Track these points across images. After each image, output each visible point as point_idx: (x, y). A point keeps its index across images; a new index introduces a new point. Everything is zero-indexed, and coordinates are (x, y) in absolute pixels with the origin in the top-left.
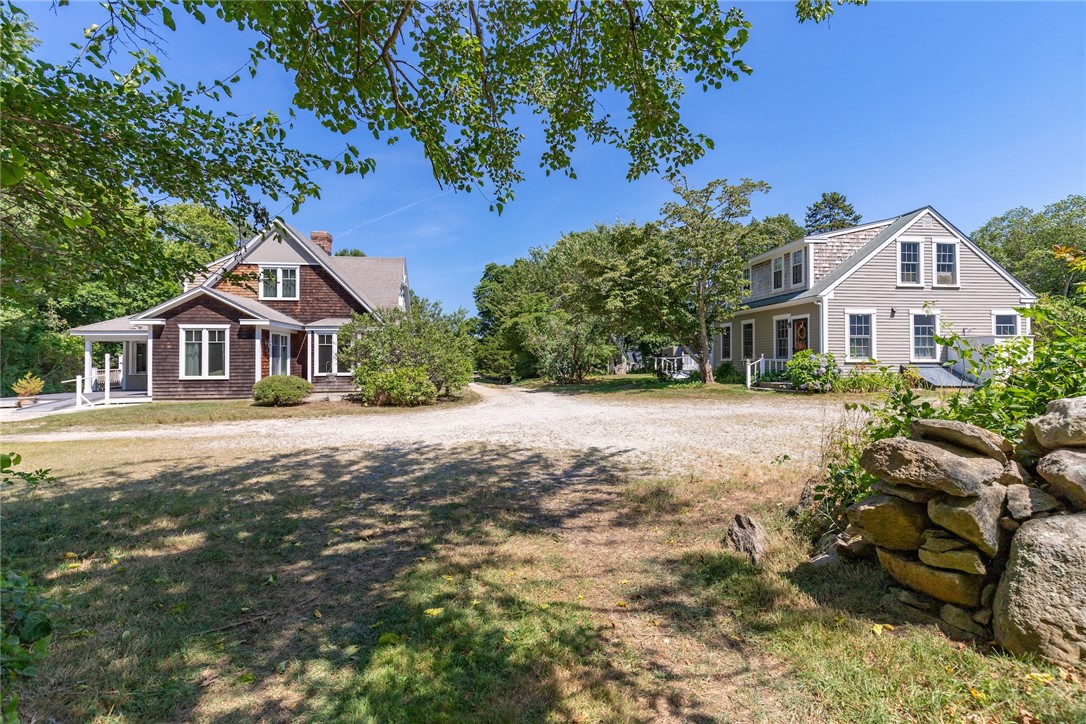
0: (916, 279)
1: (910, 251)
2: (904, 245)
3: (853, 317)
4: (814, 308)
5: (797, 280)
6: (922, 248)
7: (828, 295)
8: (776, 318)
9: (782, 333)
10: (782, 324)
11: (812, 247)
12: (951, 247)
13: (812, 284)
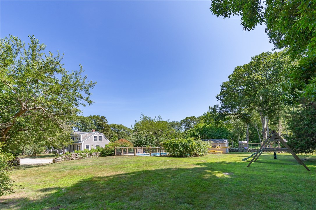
0: (96, 141)
1: (95, 137)
2: (94, 136)
3: (87, 146)
4: (81, 144)
5: (80, 140)
6: (97, 137)
7: (83, 143)
8: (77, 145)
9: (78, 147)
10: (78, 146)
11: (82, 136)
12: (101, 137)
13: (81, 141)
